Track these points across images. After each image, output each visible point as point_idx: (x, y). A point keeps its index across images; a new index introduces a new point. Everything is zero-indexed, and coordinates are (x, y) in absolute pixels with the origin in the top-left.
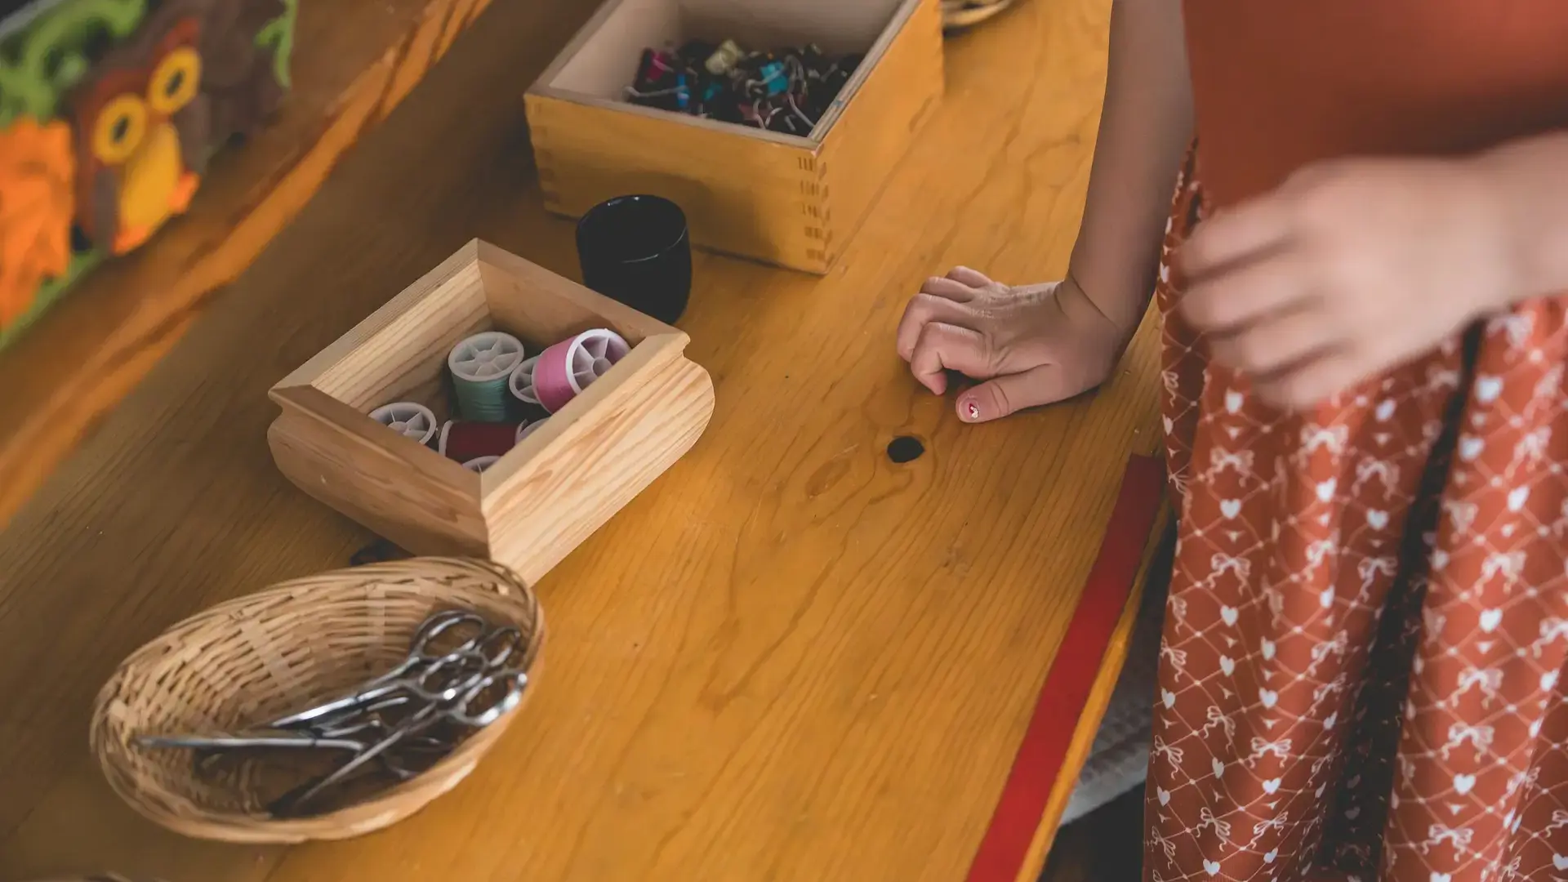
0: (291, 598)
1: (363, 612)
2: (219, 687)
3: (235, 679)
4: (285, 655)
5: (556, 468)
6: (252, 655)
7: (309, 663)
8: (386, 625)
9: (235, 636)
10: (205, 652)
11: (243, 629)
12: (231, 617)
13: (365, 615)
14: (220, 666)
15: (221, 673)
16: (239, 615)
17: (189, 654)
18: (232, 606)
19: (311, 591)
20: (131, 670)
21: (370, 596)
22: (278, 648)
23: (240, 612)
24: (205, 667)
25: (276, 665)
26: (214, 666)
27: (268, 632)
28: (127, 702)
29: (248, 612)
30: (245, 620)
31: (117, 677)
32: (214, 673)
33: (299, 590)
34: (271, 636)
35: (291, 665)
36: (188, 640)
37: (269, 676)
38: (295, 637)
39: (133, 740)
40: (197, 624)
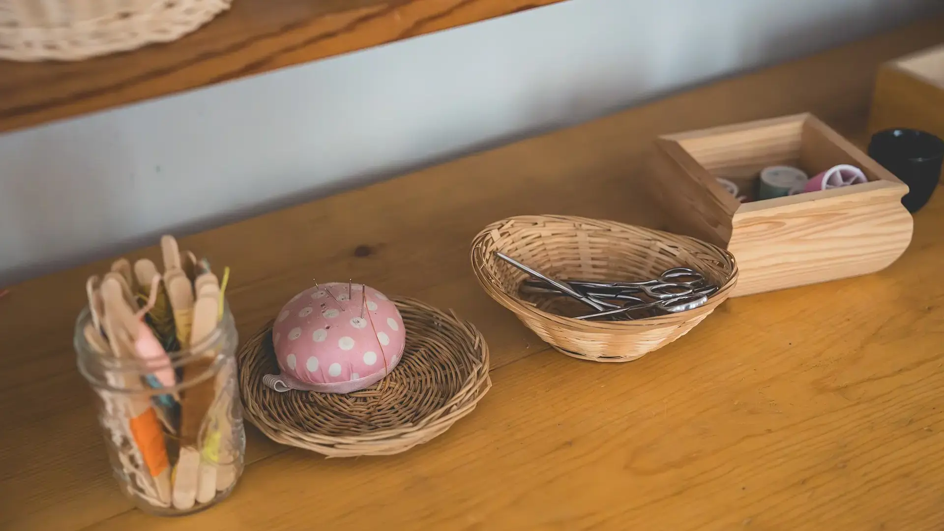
0: (610, 230)
1: (645, 256)
2: (552, 258)
3: (563, 259)
4: (593, 259)
5: (789, 223)
6: (576, 251)
7: (603, 271)
8: (654, 267)
9: (572, 236)
10: (553, 236)
11: (578, 234)
12: (575, 226)
13: (644, 257)
14: (558, 248)
15: (556, 252)
16: (579, 226)
17: (545, 232)
18: (579, 220)
19: (622, 231)
20: (512, 222)
21: (651, 248)
22: (592, 254)
23: (580, 225)
24: (551, 244)
25: (587, 262)
26: (555, 246)
27: (590, 243)
28: (502, 235)
29: (584, 226)
30: (582, 230)
31: (503, 222)
32: (553, 250)
33: (616, 228)
34: (591, 245)
35: (594, 267)
36: (547, 224)
37: (580, 266)
38: (603, 253)
39: (494, 253)
40: (557, 220)
